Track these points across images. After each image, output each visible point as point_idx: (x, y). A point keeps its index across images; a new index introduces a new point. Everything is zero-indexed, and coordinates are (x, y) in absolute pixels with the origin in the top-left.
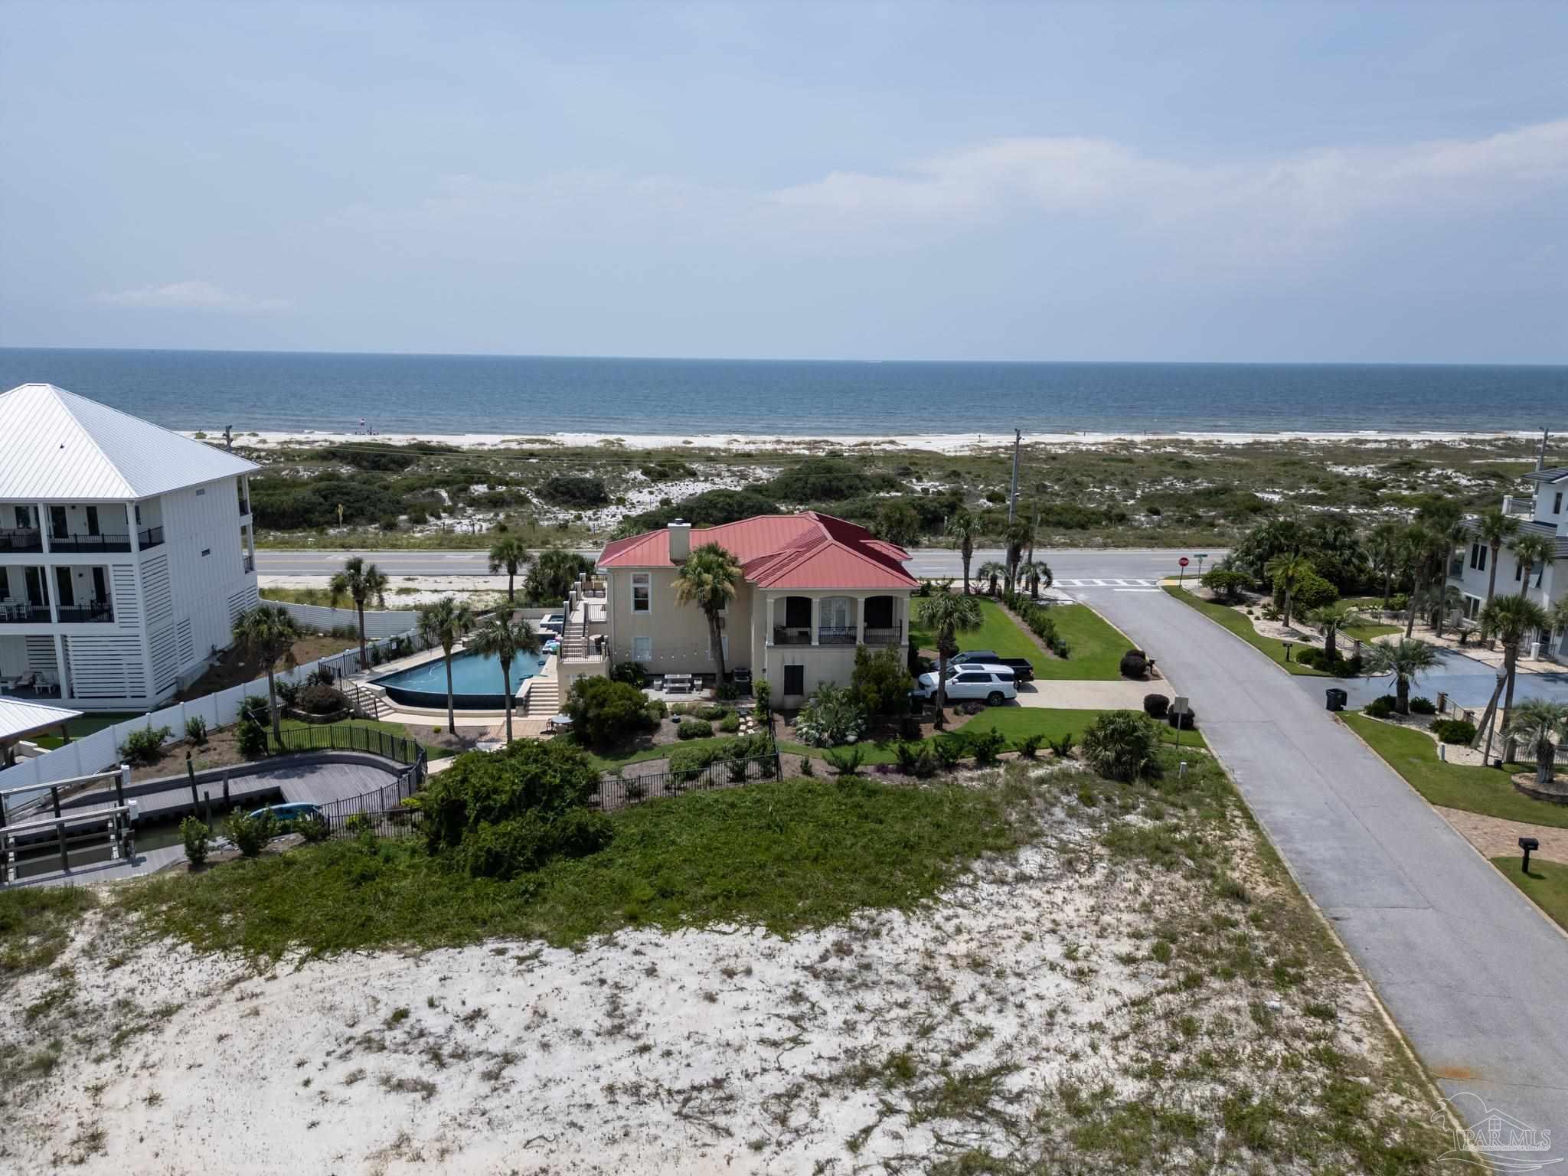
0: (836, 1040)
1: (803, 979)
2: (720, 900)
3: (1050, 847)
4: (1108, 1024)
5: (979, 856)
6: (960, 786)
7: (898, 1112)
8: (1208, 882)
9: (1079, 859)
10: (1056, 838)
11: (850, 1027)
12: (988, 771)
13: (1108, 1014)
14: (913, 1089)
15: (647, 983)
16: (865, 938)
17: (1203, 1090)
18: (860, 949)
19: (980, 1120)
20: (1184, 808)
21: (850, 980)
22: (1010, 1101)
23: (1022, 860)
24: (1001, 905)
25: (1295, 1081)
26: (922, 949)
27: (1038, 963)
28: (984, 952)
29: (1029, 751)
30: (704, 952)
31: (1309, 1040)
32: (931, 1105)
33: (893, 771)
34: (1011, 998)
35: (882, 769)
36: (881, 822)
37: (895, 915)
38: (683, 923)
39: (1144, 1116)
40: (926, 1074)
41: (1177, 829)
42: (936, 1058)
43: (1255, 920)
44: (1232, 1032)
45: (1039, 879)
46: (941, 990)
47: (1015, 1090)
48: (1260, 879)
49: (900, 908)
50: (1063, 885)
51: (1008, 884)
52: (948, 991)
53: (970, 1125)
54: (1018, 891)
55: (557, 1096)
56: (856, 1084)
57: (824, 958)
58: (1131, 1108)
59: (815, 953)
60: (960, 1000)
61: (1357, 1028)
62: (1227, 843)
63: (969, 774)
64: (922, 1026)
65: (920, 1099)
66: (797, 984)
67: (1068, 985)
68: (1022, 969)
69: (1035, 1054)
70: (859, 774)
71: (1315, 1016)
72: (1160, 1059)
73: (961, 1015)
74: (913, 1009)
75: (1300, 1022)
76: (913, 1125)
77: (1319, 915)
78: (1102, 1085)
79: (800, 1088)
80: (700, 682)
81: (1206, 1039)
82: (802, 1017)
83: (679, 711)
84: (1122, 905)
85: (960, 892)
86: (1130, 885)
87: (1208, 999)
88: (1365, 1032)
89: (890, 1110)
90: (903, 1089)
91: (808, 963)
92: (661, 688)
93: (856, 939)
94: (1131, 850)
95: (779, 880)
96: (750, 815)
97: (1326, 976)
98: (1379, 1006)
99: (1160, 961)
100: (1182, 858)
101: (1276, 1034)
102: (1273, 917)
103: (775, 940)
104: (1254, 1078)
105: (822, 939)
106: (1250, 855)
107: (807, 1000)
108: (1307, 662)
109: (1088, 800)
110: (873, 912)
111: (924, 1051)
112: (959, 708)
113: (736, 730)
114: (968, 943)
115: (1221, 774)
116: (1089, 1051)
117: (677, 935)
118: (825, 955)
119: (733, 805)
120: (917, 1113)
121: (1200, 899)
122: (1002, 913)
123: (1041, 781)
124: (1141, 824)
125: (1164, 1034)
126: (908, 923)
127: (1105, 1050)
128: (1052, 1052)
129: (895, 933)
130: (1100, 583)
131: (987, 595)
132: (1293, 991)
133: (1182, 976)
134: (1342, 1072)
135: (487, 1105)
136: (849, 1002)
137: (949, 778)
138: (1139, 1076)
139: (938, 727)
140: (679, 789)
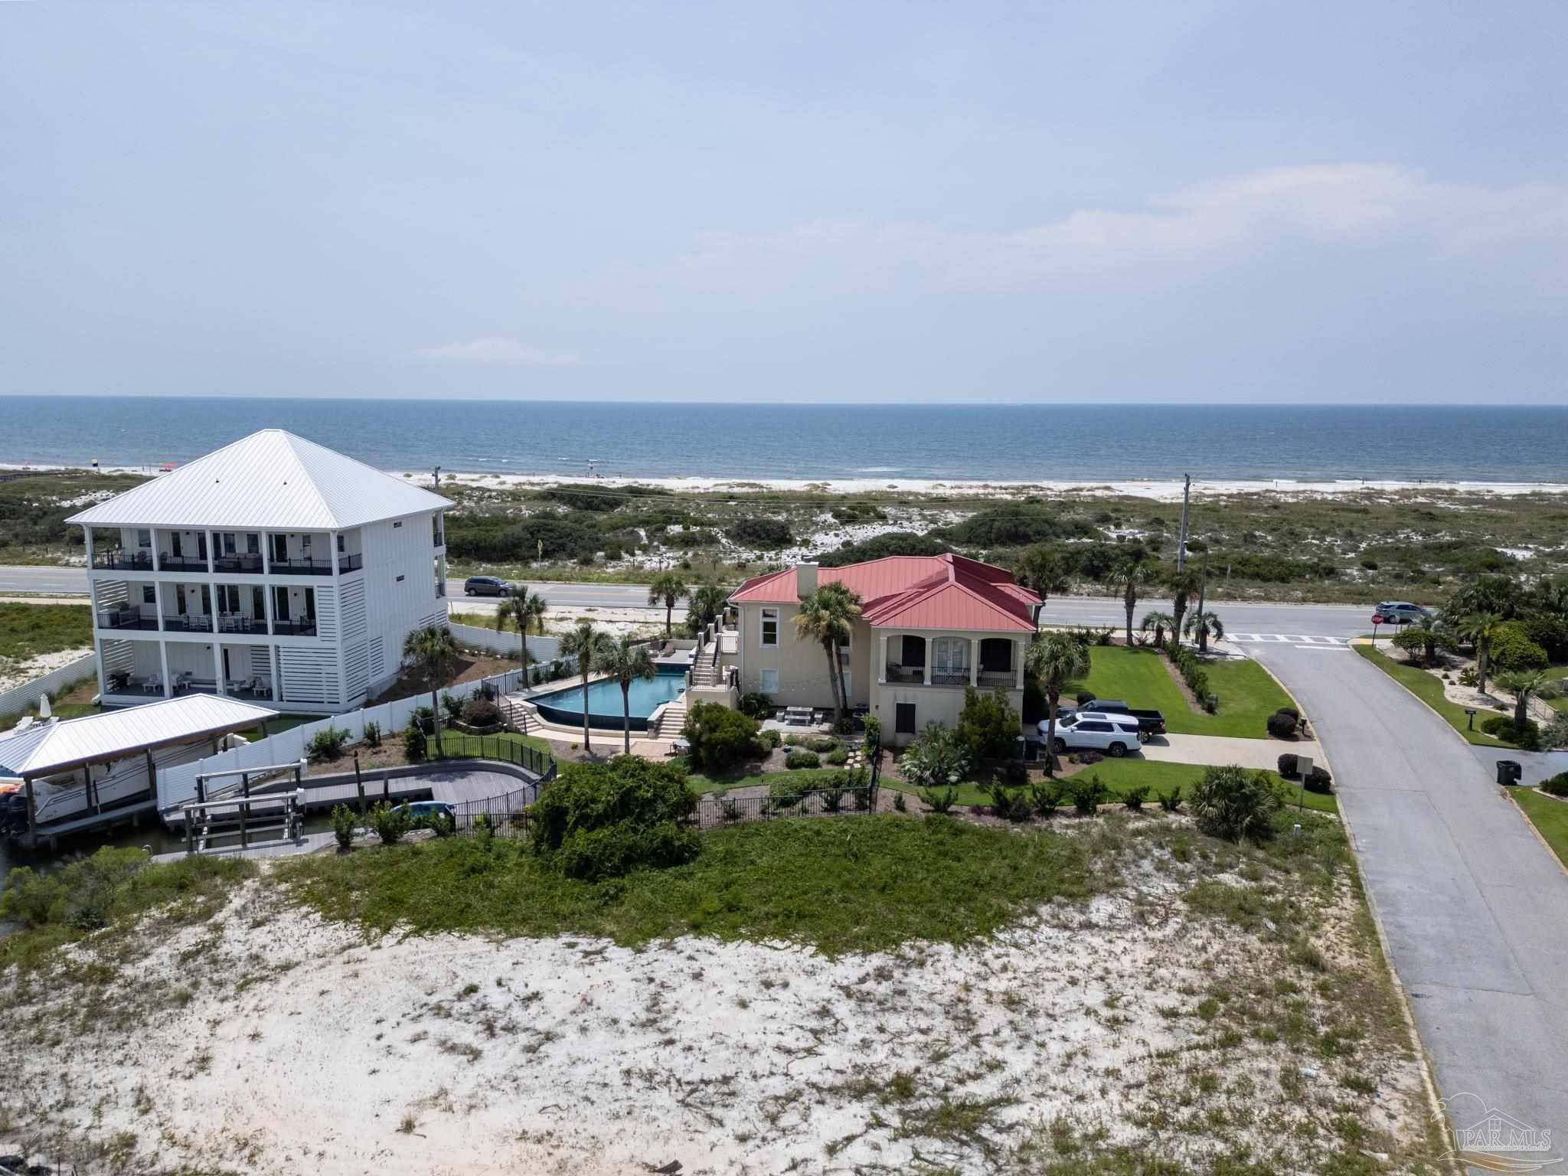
0: (848, 1055)
1: (836, 997)
2: (780, 919)
3: (1127, 898)
4: (1126, 1072)
5: (1049, 901)
6: (1053, 833)
7: (886, 1126)
8: (1286, 947)
9: (1154, 912)
10: (1136, 889)
11: (865, 1044)
12: (1085, 820)
13: (1130, 1062)
14: (907, 1108)
15: (690, 985)
16: (909, 966)
17: (1201, 1144)
18: (901, 976)
19: (963, 1143)
20: (1288, 872)
21: (880, 1003)
22: (1000, 1131)
23: (1093, 908)
24: (1056, 949)
25: (1302, 1148)
26: (962, 981)
27: (1075, 1007)
28: (1023, 992)
29: (1134, 803)
30: (751, 963)
31: (1335, 1110)
32: (919, 1124)
33: (987, 813)
34: (1035, 1037)
35: (977, 810)
36: (959, 860)
37: (947, 948)
38: (741, 936)
39: (1130, 1162)
40: (925, 1096)
41: (1272, 891)
42: (940, 1083)
43: (1323, 989)
44: (1252, 1094)
45: (1105, 928)
46: (968, 1021)
47: (1008, 1122)
48: (1346, 949)
49: (953, 942)
50: (1128, 936)
51: (1071, 929)
52: (974, 1023)
53: (952, 1147)
54: (1079, 938)
55: (581, 1073)
56: (855, 1097)
57: (862, 980)
58: (1121, 1152)
59: (854, 975)
60: (983, 1033)
61: (1395, 1106)
62: (1322, 910)
63: (1065, 821)
64: (936, 1052)
65: (911, 1117)
66: (829, 1001)
67: (1098, 1031)
68: (1057, 1011)
69: (1040, 1090)
70: (951, 814)
71: (1352, 1088)
72: (1168, 1110)
73: (978, 1046)
74: (934, 1035)
75: (1334, 1093)
76: (895, 1140)
77: (1399, 990)
78: (1098, 1127)
79: (800, 1093)
80: (820, 716)
81: (1224, 1097)
82: (823, 1031)
83: (792, 742)
84: (1183, 960)
85: (1019, 932)
86: (1200, 942)
87: (1239, 1059)
88: (1403, 1110)
89: (880, 1124)
90: (898, 1106)
91: (845, 983)
92: (783, 720)
93: (900, 966)
94: (1211, 907)
95: (842, 905)
96: (833, 843)
97: (1380, 1050)
98: (1430, 1087)
99: (1203, 1018)
100: (1266, 920)
101: (1300, 1101)
102: (1345, 987)
103: (822, 959)
104: (1261, 1139)
105: (867, 963)
106: (1344, 924)
107: (833, 1016)
108: (1492, 732)
109: (1183, 856)
110: (925, 943)
111: (930, 1075)
112: (1075, 756)
113: (843, 762)
114: (1010, 980)
115: (1343, 840)
116: (1097, 1095)
117: (731, 946)
118: (864, 977)
119: (818, 833)
120: (904, 1129)
121: (1270, 962)
122: (1055, 957)
123: (1138, 832)
124: (1234, 884)
125: (1180, 1088)
126: (956, 957)
127: (1114, 1096)
128: (1058, 1091)
129: (939, 965)
130: (1282, 638)
131: (1151, 646)
132: (1337, 1062)
133: (1219, 1035)
134: (1361, 1146)
135: (520, 1073)
136: (874, 1023)
137: (1043, 824)
138: (1140, 1124)
139: (1048, 773)
140: (774, 814)
